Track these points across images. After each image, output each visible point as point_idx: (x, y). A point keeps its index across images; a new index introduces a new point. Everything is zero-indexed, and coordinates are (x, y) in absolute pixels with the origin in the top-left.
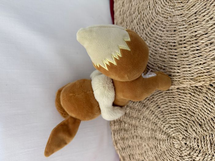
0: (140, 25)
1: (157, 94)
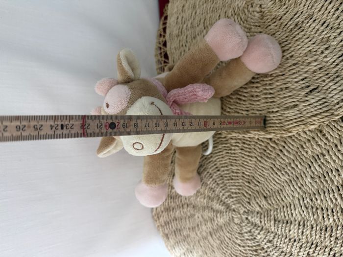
1: (216, 153)
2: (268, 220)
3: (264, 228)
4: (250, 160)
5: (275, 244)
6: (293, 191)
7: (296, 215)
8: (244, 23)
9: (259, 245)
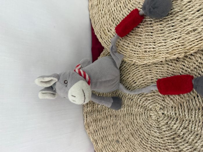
0: (117, 7)
2: (182, 111)
4: (163, 67)
5: (190, 129)
9: (176, 133)
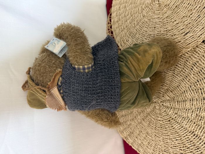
3: (172, 107)
6: (185, 84)
7: (188, 96)
8: (151, 10)
